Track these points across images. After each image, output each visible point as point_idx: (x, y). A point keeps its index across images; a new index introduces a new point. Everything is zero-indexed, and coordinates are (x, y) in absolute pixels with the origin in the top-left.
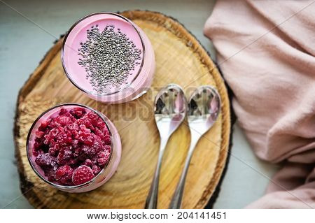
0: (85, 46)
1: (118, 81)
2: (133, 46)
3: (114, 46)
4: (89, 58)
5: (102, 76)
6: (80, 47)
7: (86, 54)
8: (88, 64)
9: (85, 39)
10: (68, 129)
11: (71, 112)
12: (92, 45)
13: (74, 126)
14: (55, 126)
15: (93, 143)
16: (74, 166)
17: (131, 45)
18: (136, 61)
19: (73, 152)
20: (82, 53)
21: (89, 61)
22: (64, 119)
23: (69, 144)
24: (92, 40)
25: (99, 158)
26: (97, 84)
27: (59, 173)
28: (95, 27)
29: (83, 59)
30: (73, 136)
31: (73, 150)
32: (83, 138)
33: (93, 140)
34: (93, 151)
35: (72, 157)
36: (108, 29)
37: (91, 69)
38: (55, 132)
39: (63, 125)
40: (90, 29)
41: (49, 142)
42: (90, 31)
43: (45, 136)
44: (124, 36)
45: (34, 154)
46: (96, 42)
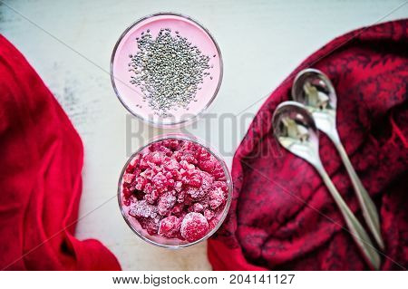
0: (136, 59)
1: (184, 100)
2: (198, 52)
3: (174, 56)
4: (143, 73)
7: (139, 69)
8: (143, 82)
9: (135, 50)
10: (166, 169)
12: (145, 57)
13: (173, 164)
15: (201, 184)
17: (194, 52)
18: (204, 72)
19: (177, 198)
20: (133, 68)
21: (144, 78)
23: (171, 188)
24: (144, 50)
25: (210, 199)
26: (158, 106)
27: (164, 228)
28: (146, 33)
29: (136, 76)
30: (176, 178)
31: (177, 195)
32: (188, 178)
33: (201, 179)
34: (202, 192)
35: (177, 204)
36: (163, 33)
37: (148, 88)
40: (140, 36)
41: (143, 187)
42: (140, 39)
43: (137, 180)
44: (184, 40)
45: (125, 203)
46: (150, 53)
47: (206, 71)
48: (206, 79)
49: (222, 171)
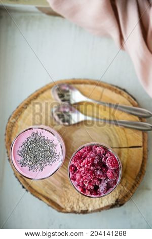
1: (52, 146)
2: (30, 137)
4: (38, 165)
5: (50, 156)
6: (31, 171)
8: (42, 165)
9: (27, 168)
10: (84, 173)
11: (73, 174)
13: (82, 170)
14: (82, 182)
15: (92, 158)
16: (107, 169)
17: (29, 139)
18: (39, 135)
19: (98, 169)
21: (41, 164)
22: (78, 177)
23: (93, 172)
25: (101, 153)
26: (55, 159)
27: (112, 177)
29: (39, 169)
30: (88, 170)
31: (97, 170)
32: (89, 163)
33: (90, 157)
34: (97, 157)
35: (101, 170)
36: (20, 154)
38: (86, 182)
39: (82, 177)
40: (20, 165)
41: (93, 185)
43: (89, 188)
44: (24, 144)
45: (100, 195)
48: (43, 134)
49: (88, 147)
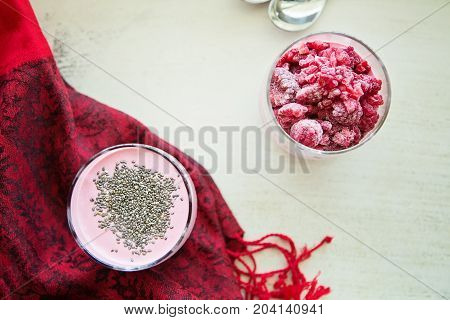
0: (99, 202)
3: (136, 187)
7: (105, 211)
24: (105, 190)
37: (119, 228)
42: (98, 180)
46: (111, 191)
47: (174, 193)
